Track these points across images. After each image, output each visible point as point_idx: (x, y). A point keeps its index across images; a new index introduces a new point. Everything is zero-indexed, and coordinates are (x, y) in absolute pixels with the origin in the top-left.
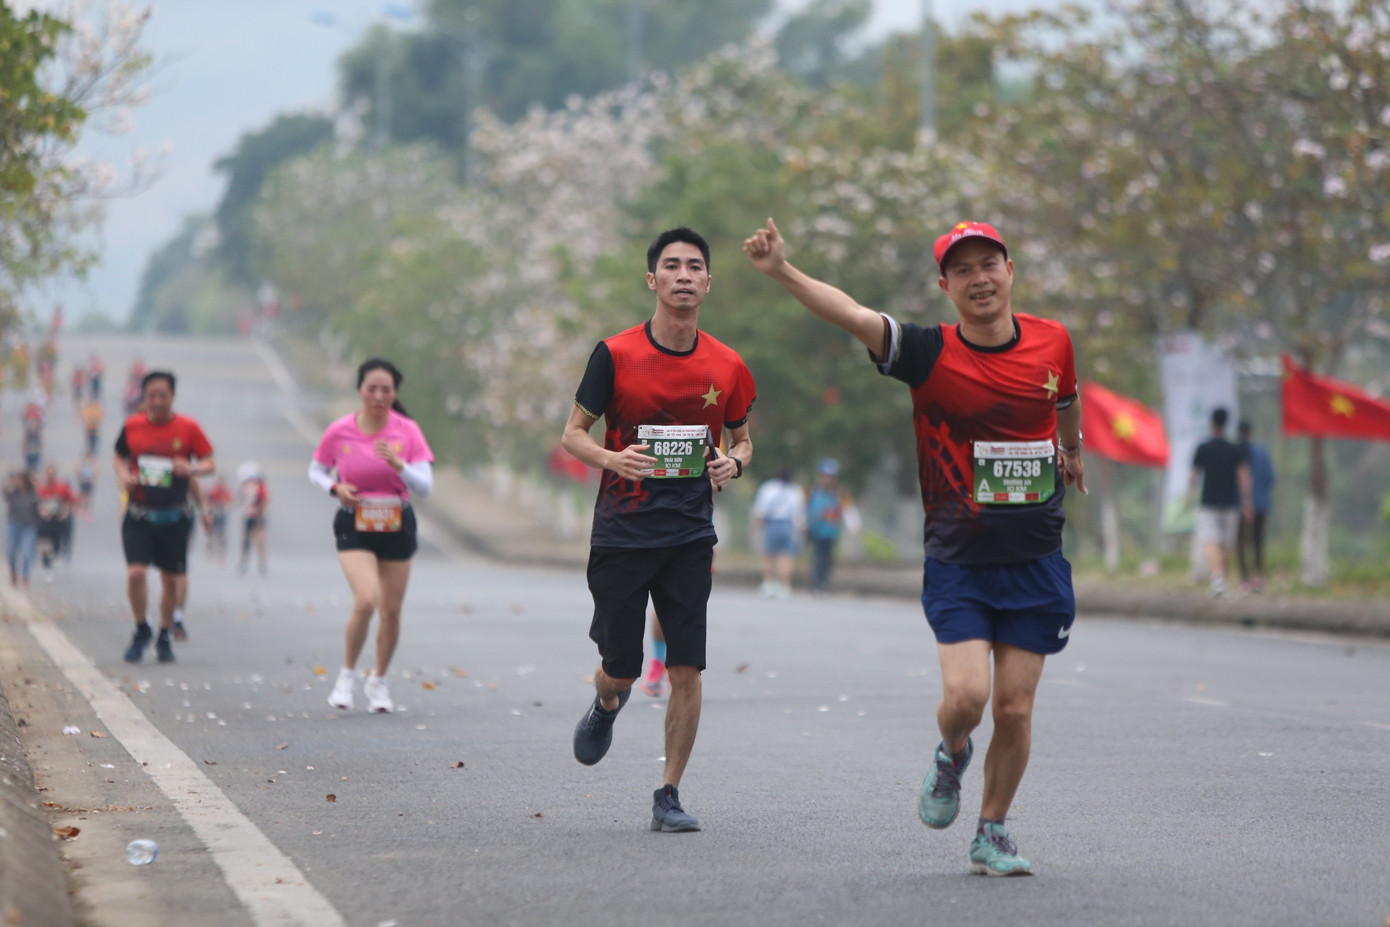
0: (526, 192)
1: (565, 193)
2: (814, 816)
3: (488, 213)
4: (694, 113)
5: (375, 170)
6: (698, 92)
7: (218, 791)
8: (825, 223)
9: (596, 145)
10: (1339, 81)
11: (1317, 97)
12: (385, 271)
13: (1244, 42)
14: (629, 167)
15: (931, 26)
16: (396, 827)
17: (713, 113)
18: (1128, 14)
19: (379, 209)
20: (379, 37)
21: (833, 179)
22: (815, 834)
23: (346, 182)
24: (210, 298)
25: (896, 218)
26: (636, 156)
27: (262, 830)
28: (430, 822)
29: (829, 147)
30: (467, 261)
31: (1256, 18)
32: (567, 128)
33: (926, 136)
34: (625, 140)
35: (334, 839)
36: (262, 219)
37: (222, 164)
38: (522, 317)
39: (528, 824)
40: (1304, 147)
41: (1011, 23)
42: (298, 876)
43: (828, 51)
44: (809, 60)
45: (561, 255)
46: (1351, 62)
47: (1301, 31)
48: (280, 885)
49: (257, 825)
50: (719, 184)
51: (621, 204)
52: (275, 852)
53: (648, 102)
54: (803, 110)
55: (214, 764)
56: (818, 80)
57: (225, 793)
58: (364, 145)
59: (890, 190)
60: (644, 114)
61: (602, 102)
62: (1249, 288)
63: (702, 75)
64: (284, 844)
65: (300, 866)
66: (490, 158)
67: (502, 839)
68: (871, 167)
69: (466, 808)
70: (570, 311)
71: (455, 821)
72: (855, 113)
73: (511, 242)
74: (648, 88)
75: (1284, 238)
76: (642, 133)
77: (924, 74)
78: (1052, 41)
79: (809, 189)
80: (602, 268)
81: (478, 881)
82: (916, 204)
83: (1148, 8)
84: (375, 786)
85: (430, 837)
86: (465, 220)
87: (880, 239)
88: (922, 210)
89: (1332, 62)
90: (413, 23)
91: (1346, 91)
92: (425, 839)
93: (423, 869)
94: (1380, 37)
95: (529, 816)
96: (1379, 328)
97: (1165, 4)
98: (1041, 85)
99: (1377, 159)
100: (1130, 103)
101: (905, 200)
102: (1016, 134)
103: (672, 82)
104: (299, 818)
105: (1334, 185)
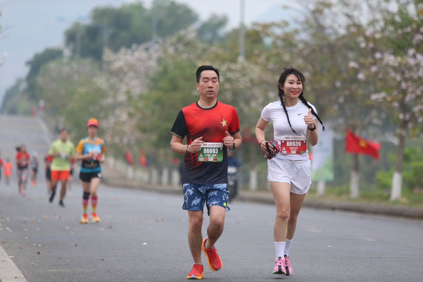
0: (119, 74)
1: (131, 74)
2: (187, 261)
3: (108, 80)
4: (171, 50)
5: (75, 65)
6: (172, 44)
7: (4, 251)
9: (141, 60)
10: (363, 45)
11: (355, 47)
12: (76, 97)
13: (336, 33)
14: (151, 67)
15: (242, 25)
16: (57, 262)
17: (176, 50)
18: (302, 23)
19: (76, 78)
20: (77, 26)
22: (186, 266)
23: (66, 70)
24: (24, 104)
25: (231, 84)
26: (153, 63)
27: (15, 262)
28: (68, 261)
30: (100, 94)
31: (340, 26)
32: (132, 54)
33: (241, 59)
34: (150, 58)
35: (36, 265)
36: (40, 80)
37: (28, 63)
38: (118, 112)
39: (98, 262)
40: (353, 64)
41: (266, 26)
42: (22, 276)
43: (214, 33)
44: (208, 36)
45: (128, 93)
46: (367, 39)
47: (353, 29)
48: (16, 279)
49: (13, 261)
50: (177, 72)
51: (147, 75)
52: (17, 269)
53: (156, 47)
54: (204, 50)
55: (5, 243)
56: (211, 42)
57: (6, 251)
58: (72, 58)
59: (230, 75)
60: (156, 51)
61: (142, 47)
62: (336, 107)
63: (173, 39)
64: (20, 267)
65: (23, 273)
66: (110, 63)
67: (89, 266)
69: (80, 257)
70: (132, 110)
71: (76, 261)
72: (220, 52)
73: (115, 89)
74: (158, 42)
75: (347, 92)
76: (155, 56)
77: (242, 41)
78: (278, 31)
80: (142, 97)
81: (79, 279)
82: (237, 80)
83: (307, 22)
84: (53, 250)
85: (67, 265)
86: (101, 82)
87: (226, 90)
88: (239, 82)
89: (361, 39)
90: (87, 22)
91: (365, 48)
92: (65, 266)
93: (62, 275)
94: (376, 32)
95: (99, 260)
96: (376, 121)
97: (312, 21)
98: (274, 45)
99: (374, 69)
100: (301, 51)
101: (234, 78)
102: (268, 59)
103: (164, 41)
104: (27, 259)
105: (361, 76)
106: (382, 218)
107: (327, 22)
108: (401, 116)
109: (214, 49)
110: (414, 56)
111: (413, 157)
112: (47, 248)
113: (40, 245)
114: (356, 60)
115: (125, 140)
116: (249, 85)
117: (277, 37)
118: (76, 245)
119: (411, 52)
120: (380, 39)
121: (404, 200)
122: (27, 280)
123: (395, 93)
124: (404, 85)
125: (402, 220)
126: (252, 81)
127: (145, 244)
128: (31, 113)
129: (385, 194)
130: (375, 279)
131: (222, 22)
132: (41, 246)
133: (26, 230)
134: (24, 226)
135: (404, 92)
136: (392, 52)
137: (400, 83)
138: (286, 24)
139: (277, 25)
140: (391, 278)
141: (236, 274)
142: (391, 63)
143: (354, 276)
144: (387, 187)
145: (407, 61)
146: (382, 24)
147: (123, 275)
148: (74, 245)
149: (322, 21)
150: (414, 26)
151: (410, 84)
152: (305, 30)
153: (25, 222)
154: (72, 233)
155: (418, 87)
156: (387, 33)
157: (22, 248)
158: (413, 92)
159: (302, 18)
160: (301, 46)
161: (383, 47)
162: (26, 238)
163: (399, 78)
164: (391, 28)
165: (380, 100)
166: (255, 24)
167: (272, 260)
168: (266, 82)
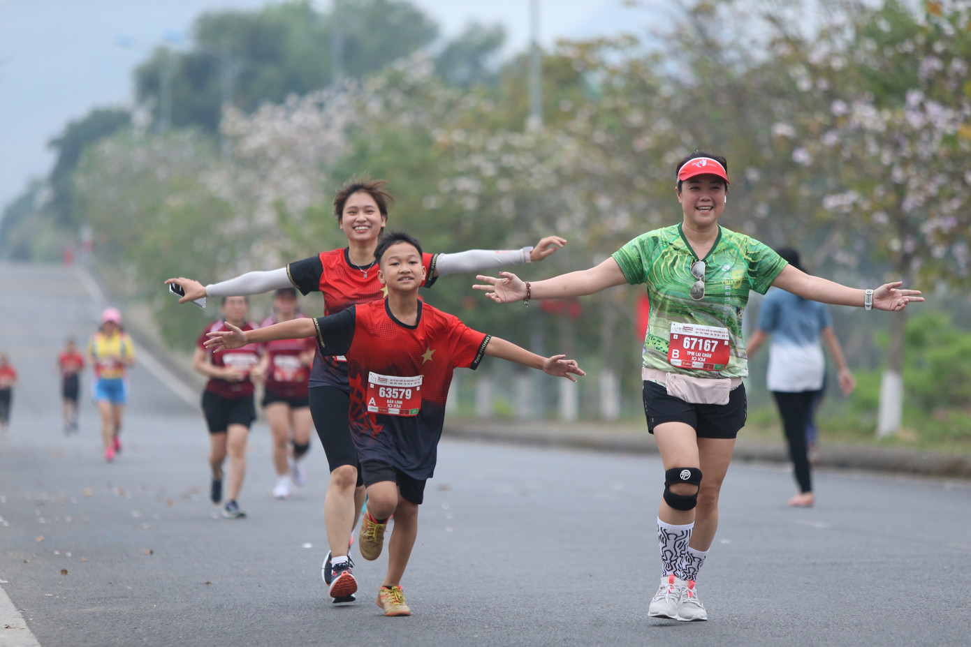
0: (258, 162)
1: (286, 163)
3: (234, 177)
4: (375, 107)
5: (159, 146)
6: (378, 93)
8: (463, 184)
9: (307, 130)
10: (805, 85)
11: (786, 92)
12: (163, 219)
13: (746, 59)
14: (330, 146)
15: (535, 46)
16: (104, 591)
17: (387, 105)
18: (668, 39)
19: (161, 174)
20: (161, 56)
21: (468, 152)
23: (139, 156)
24: (46, 237)
25: (512, 179)
26: (335, 137)
28: (129, 588)
29: (469, 130)
30: (220, 210)
31: (754, 42)
32: (287, 118)
33: (534, 123)
34: (327, 126)
35: (57, 599)
36: (80, 181)
37: (54, 143)
38: (257, 250)
39: (197, 588)
40: (783, 129)
41: (587, 47)
42: (23, 623)
43: (475, 64)
44: (462, 72)
45: (279, 206)
46: (814, 71)
47: (784, 50)
48: (8, 630)
49: (6, 590)
51: (321, 166)
52: (12, 607)
53: (342, 99)
54: (451, 105)
56: (466, 87)
58: (152, 130)
59: (509, 160)
60: (341, 109)
61: (310, 99)
62: (749, 228)
63: (377, 81)
64: (18, 603)
65: (25, 617)
66: (237, 139)
67: (175, 599)
68: (494, 145)
69: (158, 579)
70: (289, 245)
71: (147, 587)
72: (487, 107)
73: (249, 198)
74: (345, 90)
75: (773, 194)
76: (340, 120)
77: (535, 82)
78: (614, 58)
79: (453, 160)
80: (310, 215)
81: (149, 626)
82: (526, 171)
83: (679, 35)
84: (99, 564)
85: (126, 597)
86: (218, 182)
87: (501, 195)
88: (531, 175)
89: (799, 72)
90: (185, 45)
91: (809, 93)
92: (121, 599)
93: (113, 619)
94: (833, 54)
95: (201, 584)
96: (842, 257)
97: (691, 32)
98: (609, 89)
99: (831, 139)
100: (668, 100)
101: (519, 168)
102: (594, 120)
103: (360, 86)
104: (38, 585)
105: (801, 156)
106: (857, 476)
107: (725, 34)
108: (895, 245)
109: (472, 101)
110: (922, 108)
111: (930, 336)
112: (84, 561)
113: (69, 555)
114: (790, 119)
116: (552, 181)
117: (614, 72)
118: (152, 553)
119: (914, 97)
120: (843, 72)
121: (909, 435)
122: (33, 631)
123: (879, 191)
124: (898, 174)
125: (901, 479)
126: (558, 172)
127: (308, 546)
128: (61, 257)
129: (865, 421)
130: (817, 611)
131: (493, 40)
132: (72, 555)
133: (42, 521)
134: (38, 513)
135: (900, 190)
136: (872, 99)
137: (890, 168)
138: (633, 40)
139: (613, 45)
140: (852, 606)
141: (505, 608)
142: (869, 124)
143: (770, 605)
144: (871, 407)
145: (905, 120)
146: (849, 35)
147: (252, 616)
148: (147, 551)
149: (712, 31)
150: (921, 39)
151: (912, 171)
152: (674, 54)
153: (41, 504)
154: (146, 526)
155: (930, 177)
156: (861, 56)
157: (29, 561)
158: (920, 189)
159: (667, 28)
160: (666, 90)
161: (851, 89)
162: (40, 538)
163: (887, 157)
164: (870, 45)
165: (846, 210)
166: (561, 43)
167: (591, 576)
168: (589, 175)
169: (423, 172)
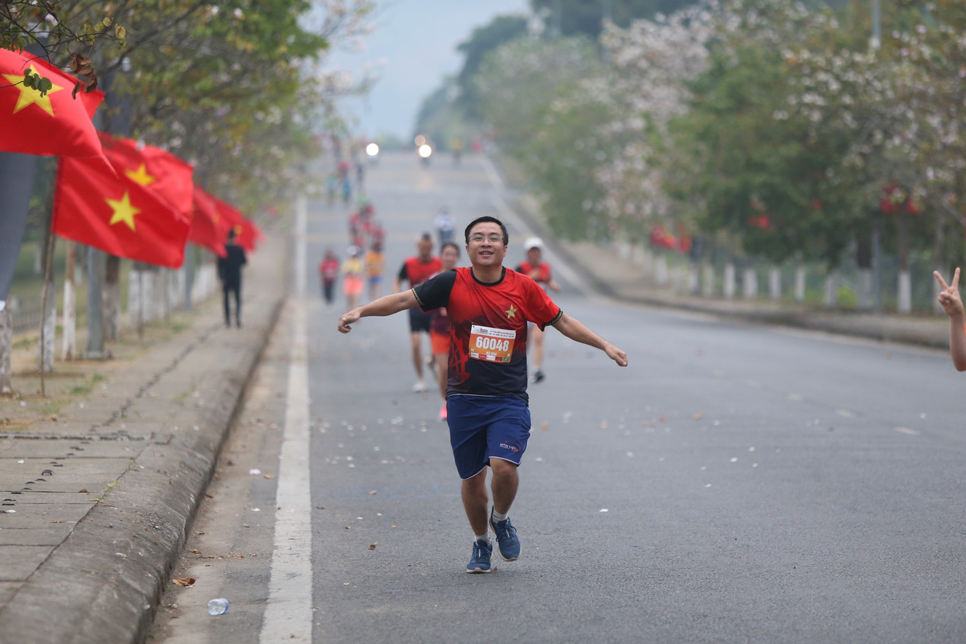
0: (630, 72)
1: (654, 74)
3: (612, 84)
4: (734, 24)
6: (737, 12)
8: (808, 98)
9: (673, 44)
12: (549, 120)
14: (695, 58)
17: (744, 23)
21: (815, 69)
23: (533, 61)
24: (456, 130)
25: (854, 95)
26: (699, 51)
29: (813, 49)
30: (600, 114)
32: (658, 32)
33: (875, 42)
34: (692, 40)
35: (353, 590)
36: (480, 83)
37: (462, 47)
38: (631, 150)
42: (308, 630)
50: (745, 72)
53: (707, 16)
56: (815, 6)
58: (545, 37)
59: (851, 76)
60: (704, 24)
61: (675, 19)
66: (614, 51)
68: (838, 62)
72: (833, 25)
73: (625, 105)
76: (703, 36)
79: (799, 76)
82: (868, 85)
86: (598, 89)
87: (843, 108)
109: (822, 19)
115: (647, 209)
168: (922, 96)
169: (774, 87)
